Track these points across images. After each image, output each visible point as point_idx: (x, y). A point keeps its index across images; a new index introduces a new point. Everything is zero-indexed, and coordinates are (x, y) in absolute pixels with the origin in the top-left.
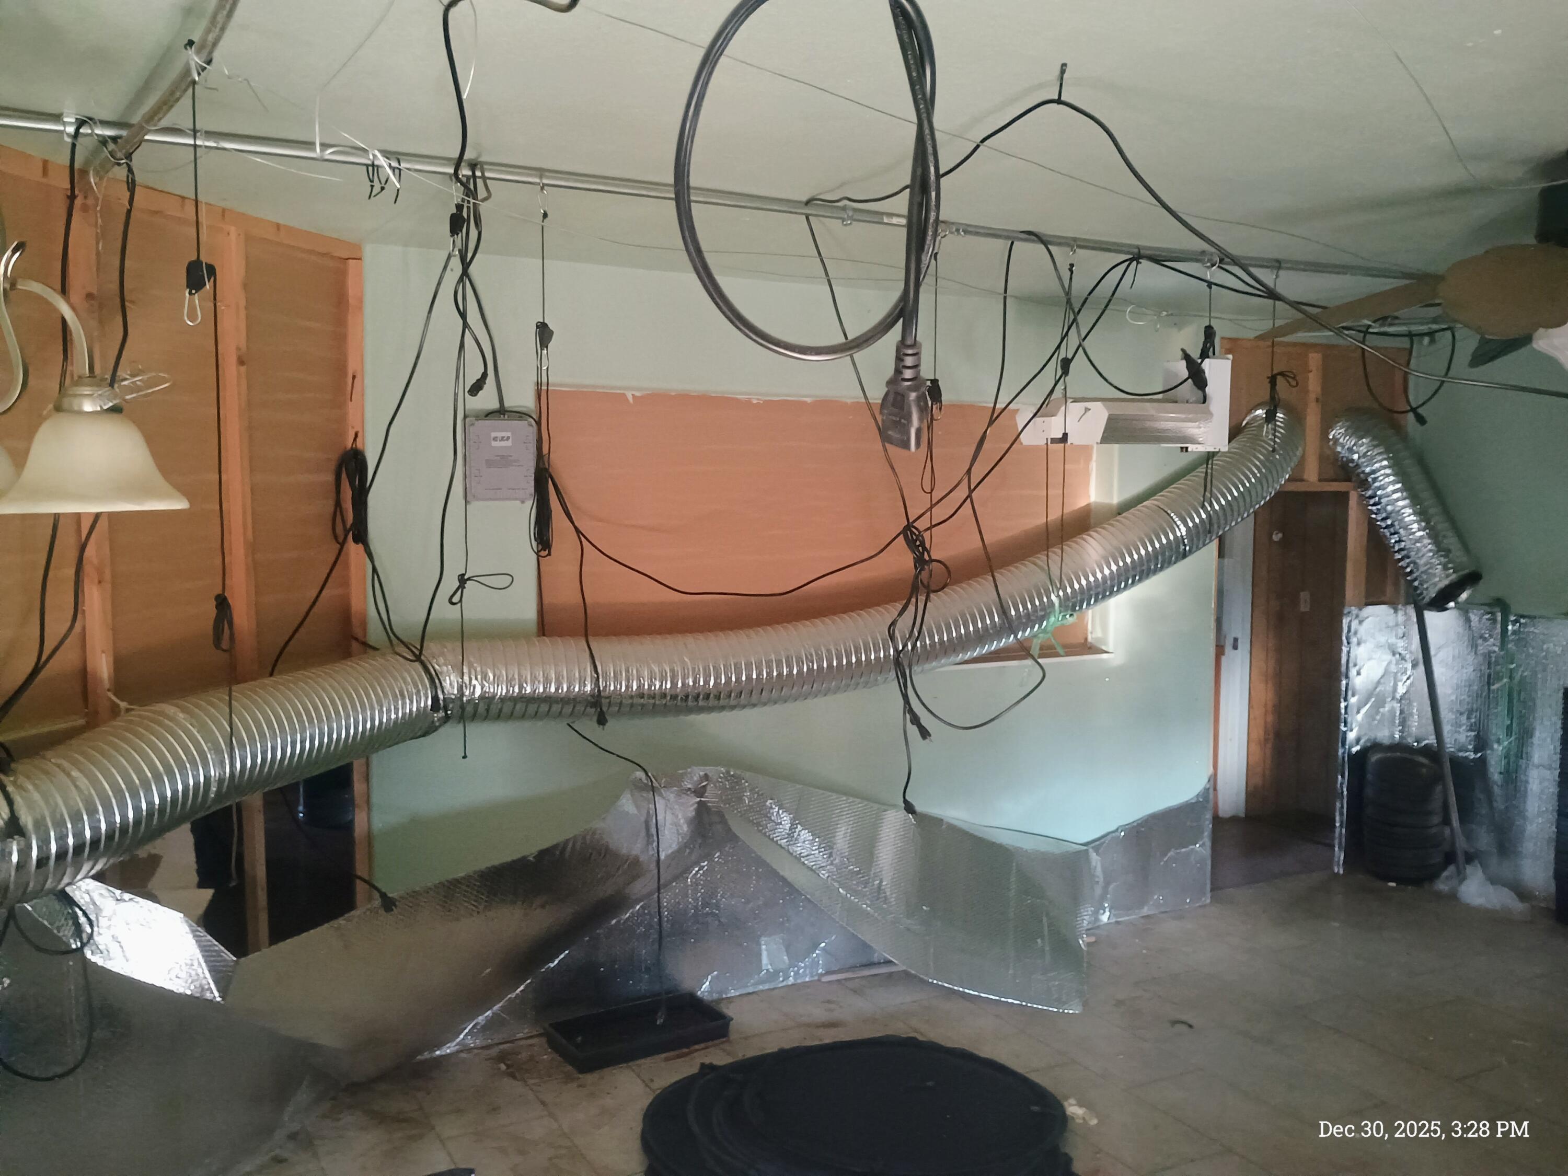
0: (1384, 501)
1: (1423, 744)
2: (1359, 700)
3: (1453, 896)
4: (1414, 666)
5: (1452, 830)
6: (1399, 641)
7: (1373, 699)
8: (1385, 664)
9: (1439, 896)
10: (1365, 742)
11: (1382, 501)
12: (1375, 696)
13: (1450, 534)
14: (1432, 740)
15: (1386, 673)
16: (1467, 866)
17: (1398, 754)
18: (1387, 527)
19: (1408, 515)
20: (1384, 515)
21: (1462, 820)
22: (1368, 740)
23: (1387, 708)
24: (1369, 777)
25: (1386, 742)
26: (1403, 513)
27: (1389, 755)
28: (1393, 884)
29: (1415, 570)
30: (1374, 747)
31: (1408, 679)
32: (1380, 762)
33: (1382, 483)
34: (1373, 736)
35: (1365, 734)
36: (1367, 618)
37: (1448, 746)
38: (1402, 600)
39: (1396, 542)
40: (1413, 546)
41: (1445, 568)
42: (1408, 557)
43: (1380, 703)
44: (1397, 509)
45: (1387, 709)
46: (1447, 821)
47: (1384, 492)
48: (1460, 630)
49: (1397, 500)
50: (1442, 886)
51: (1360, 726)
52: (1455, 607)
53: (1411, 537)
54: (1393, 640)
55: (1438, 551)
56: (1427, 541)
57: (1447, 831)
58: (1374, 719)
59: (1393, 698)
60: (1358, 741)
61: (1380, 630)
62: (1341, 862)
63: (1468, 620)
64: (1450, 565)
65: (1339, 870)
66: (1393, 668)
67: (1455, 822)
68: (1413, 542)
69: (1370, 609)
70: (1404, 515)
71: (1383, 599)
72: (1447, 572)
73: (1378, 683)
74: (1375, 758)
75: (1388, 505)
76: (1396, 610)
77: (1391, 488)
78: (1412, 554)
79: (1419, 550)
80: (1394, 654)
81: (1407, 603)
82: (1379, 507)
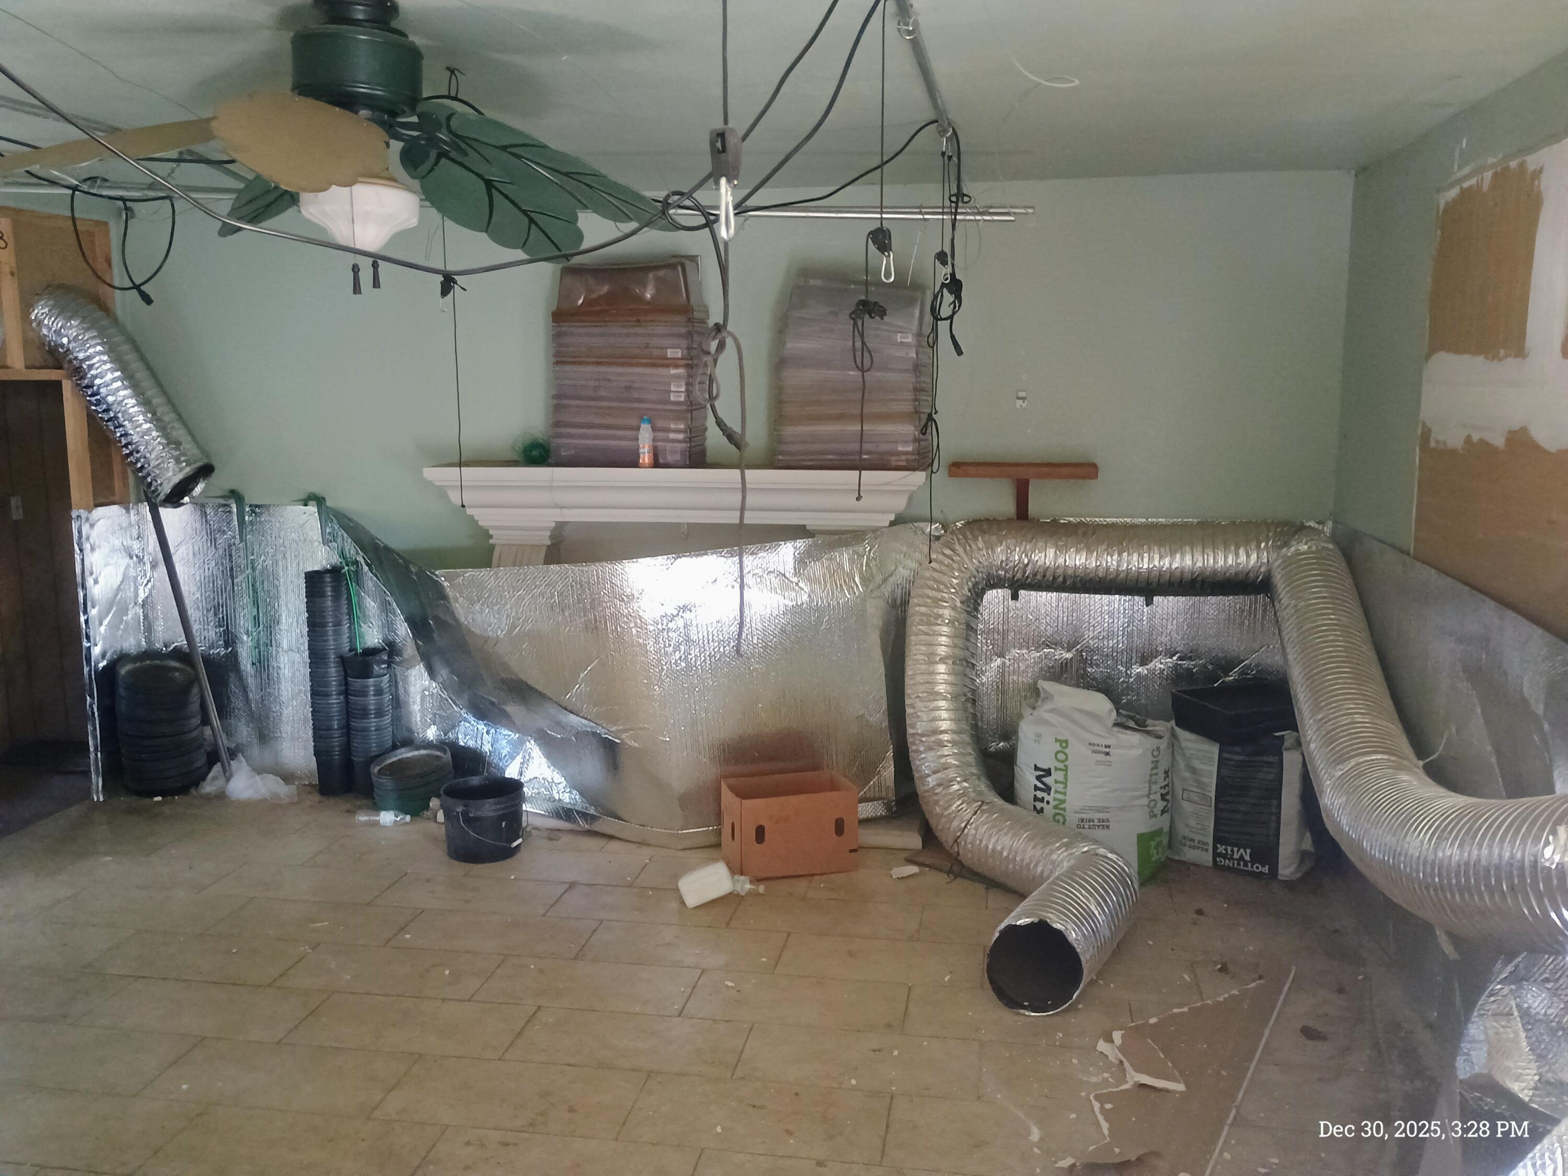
0: (103, 390)
1: (171, 648)
2: (99, 611)
3: (221, 796)
4: (154, 566)
5: (213, 729)
6: (134, 542)
7: (114, 609)
8: (122, 569)
9: (208, 798)
10: (112, 656)
11: (101, 390)
12: (117, 604)
13: (177, 425)
14: (181, 641)
15: (125, 576)
16: (232, 762)
17: (148, 662)
18: (110, 420)
19: (131, 405)
20: (104, 407)
21: (221, 717)
22: (115, 652)
23: (131, 614)
24: (122, 691)
25: (133, 651)
26: (126, 404)
27: (138, 664)
28: (159, 798)
29: (146, 466)
30: (122, 658)
31: (149, 581)
32: (130, 673)
33: (99, 371)
34: (119, 648)
35: (111, 647)
36: (99, 520)
37: (199, 645)
38: (133, 497)
39: (121, 436)
40: (141, 439)
41: (178, 461)
42: (138, 452)
43: (124, 610)
44: (120, 399)
45: (130, 617)
46: (206, 721)
47: (103, 381)
48: (198, 525)
49: (118, 390)
50: (209, 787)
51: (104, 638)
52: (191, 502)
53: (138, 429)
54: (128, 542)
55: (168, 444)
56: (154, 434)
57: (208, 731)
58: (118, 629)
59: (136, 604)
60: (103, 656)
61: (114, 533)
62: (100, 788)
63: (204, 514)
64: (182, 459)
65: (98, 798)
66: (132, 572)
67: (216, 721)
68: (141, 434)
69: (100, 512)
70: (128, 406)
71: (112, 499)
72: (180, 466)
73: (119, 589)
74: (123, 670)
75: (108, 395)
76: (128, 510)
77: (109, 376)
78: (142, 448)
79: (147, 443)
80: (131, 558)
81: (139, 501)
82: (98, 397)
